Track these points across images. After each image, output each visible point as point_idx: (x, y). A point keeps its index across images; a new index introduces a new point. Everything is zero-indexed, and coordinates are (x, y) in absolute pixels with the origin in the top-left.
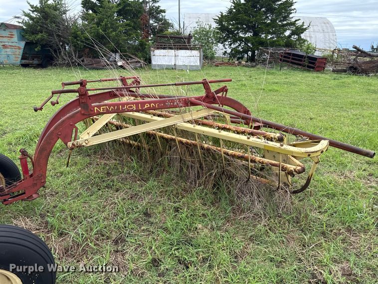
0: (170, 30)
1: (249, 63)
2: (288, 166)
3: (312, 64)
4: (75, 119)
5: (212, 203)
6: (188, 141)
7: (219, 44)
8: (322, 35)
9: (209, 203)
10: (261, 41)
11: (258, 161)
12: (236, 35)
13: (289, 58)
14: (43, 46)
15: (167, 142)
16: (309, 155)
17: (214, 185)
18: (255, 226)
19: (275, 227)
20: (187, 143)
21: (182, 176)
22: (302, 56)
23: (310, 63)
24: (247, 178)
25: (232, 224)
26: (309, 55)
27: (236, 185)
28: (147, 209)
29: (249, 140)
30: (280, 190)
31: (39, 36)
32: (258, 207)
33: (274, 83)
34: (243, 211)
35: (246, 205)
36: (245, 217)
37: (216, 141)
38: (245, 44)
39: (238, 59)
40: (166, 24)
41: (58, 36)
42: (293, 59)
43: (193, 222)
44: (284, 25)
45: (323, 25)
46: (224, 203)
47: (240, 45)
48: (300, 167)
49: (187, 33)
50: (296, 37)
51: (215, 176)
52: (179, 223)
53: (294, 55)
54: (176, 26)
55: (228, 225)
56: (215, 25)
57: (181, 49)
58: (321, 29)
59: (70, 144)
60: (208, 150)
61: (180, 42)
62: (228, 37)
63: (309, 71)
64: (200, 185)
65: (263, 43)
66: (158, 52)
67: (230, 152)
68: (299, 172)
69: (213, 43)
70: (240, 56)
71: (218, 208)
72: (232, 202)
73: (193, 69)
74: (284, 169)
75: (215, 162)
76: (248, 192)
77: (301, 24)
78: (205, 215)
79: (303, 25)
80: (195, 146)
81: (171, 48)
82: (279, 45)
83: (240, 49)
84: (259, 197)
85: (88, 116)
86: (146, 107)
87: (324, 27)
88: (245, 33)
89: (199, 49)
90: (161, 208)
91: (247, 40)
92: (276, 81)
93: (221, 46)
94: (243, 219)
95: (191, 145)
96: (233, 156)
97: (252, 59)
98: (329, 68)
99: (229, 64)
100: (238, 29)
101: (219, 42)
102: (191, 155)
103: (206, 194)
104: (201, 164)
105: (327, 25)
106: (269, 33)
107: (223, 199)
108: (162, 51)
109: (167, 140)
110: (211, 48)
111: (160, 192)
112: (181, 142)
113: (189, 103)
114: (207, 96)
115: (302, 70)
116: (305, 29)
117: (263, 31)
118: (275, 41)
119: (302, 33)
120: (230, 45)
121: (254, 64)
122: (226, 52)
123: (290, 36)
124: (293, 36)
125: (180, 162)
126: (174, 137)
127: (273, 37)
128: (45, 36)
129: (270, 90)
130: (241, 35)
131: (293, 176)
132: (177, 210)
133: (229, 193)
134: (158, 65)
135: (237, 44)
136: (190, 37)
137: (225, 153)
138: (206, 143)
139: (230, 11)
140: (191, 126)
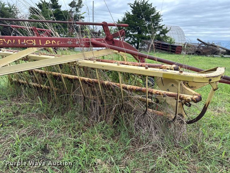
2: (185, 96)
3: (174, 49)
5: (112, 137)
6: (90, 79)
8: (177, 35)
9: (109, 137)
10: (142, 37)
11: (155, 93)
12: (127, 33)
13: (160, 46)
15: (72, 82)
16: (210, 80)
17: (115, 120)
18: (155, 158)
19: (175, 158)
20: (89, 82)
21: (86, 113)
22: (167, 45)
23: (172, 49)
24: (144, 111)
25: (132, 157)
26: (172, 44)
27: (135, 118)
28: (46, 144)
29: (147, 70)
30: (176, 121)
32: (156, 138)
34: (141, 143)
35: (144, 137)
36: (144, 149)
37: (114, 75)
38: (133, 39)
42: (162, 47)
43: (92, 157)
44: (155, 28)
45: (177, 30)
46: (123, 136)
47: (130, 39)
48: (197, 96)
50: (163, 35)
51: (115, 111)
52: (77, 159)
53: (163, 45)
55: (128, 158)
58: (176, 32)
60: (108, 86)
63: (172, 54)
64: (101, 120)
65: (144, 38)
67: (128, 86)
68: (196, 101)
71: (117, 141)
72: (131, 135)
75: (114, 98)
76: (145, 124)
77: (166, 28)
78: (105, 149)
79: (166, 29)
80: (96, 83)
83: (130, 41)
84: (155, 128)
86: (47, 43)
87: (178, 31)
88: (133, 32)
90: (60, 144)
94: (143, 151)
95: (92, 83)
96: (131, 90)
98: (183, 52)
100: (129, 30)
102: (93, 93)
103: (107, 128)
104: (102, 101)
105: (180, 30)
106: (147, 32)
107: (122, 132)
109: (71, 80)
111: (63, 128)
112: (84, 81)
113: (90, 43)
116: (168, 31)
117: (144, 31)
119: (166, 33)
123: (159, 35)
124: (161, 35)
125: (84, 100)
126: (77, 77)
127: (150, 35)
130: (131, 33)
131: (190, 105)
132: (76, 145)
133: (128, 126)
135: (128, 39)
137: (123, 88)
138: (106, 79)
139: (124, 19)
140: (92, 62)
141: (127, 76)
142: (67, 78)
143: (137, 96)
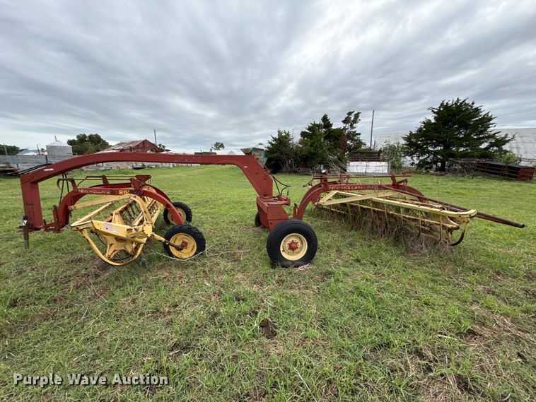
0: (363, 147)
1: (438, 172)
2: (447, 225)
3: (514, 173)
4: (320, 192)
6: (379, 210)
7: (407, 157)
10: (451, 153)
11: (426, 222)
12: (424, 149)
13: (484, 168)
14: (276, 161)
15: (365, 211)
21: (372, 231)
22: (500, 166)
23: (511, 172)
24: (418, 234)
26: (510, 165)
29: (420, 207)
30: (441, 241)
31: (275, 155)
33: (461, 188)
37: (398, 209)
38: (434, 156)
39: (427, 168)
40: (360, 143)
41: (286, 154)
42: (489, 169)
44: (479, 139)
47: (428, 157)
48: (455, 226)
49: (378, 149)
50: (496, 148)
53: (490, 165)
54: (368, 144)
56: (403, 142)
57: (371, 161)
59: (316, 203)
60: (392, 215)
61: (371, 155)
62: (417, 151)
63: (509, 180)
65: (453, 155)
66: (352, 163)
67: (407, 216)
68: (455, 229)
69: (401, 156)
70: (429, 166)
73: (382, 176)
74: (444, 227)
75: (396, 223)
76: (418, 242)
77: (503, 136)
79: (505, 138)
80: (384, 213)
81: (362, 161)
82: (474, 157)
83: (429, 160)
84: (426, 246)
85: (327, 190)
86: (355, 188)
88: (435, 147)
89: (388, 160)
91: (436, 153)
92: (464, 186)
93: (408, 158)
95: (380, 212)
96: (409, 219)
97: (442, 169)
99: (415, 172)
100: (427, 144)
101: (407, 155)
102: (380, 219)
104: (386, 225)
106: (462, 146)
108: (356, 163)
109: (364, 209)
110: (398, 160)
112: (374, 211)
113: (381, 188)
114: (393, 185)
115: (499, 179)
116: (508, 141)
117: (455, 145)
118: (469, 153)
119: (504, 144)
120: (419, 157)
121: (444, 173)
122: (413, 163)
123: (487, 148)
124: (492, 148)
125: (372, 223)
126: (370, 208)
127: (467, 150)
128: (279, 154)
129: (456, 194)
130: (430, 149)
134: (354, 173)
135: (426, 157)
136: (380, 151)
137: (403, 217)
138: (391, 210)
139: (420, 130)
140: (382, 200)
141: (407, 210)
142: (362, 208)
143: (413, 224)
